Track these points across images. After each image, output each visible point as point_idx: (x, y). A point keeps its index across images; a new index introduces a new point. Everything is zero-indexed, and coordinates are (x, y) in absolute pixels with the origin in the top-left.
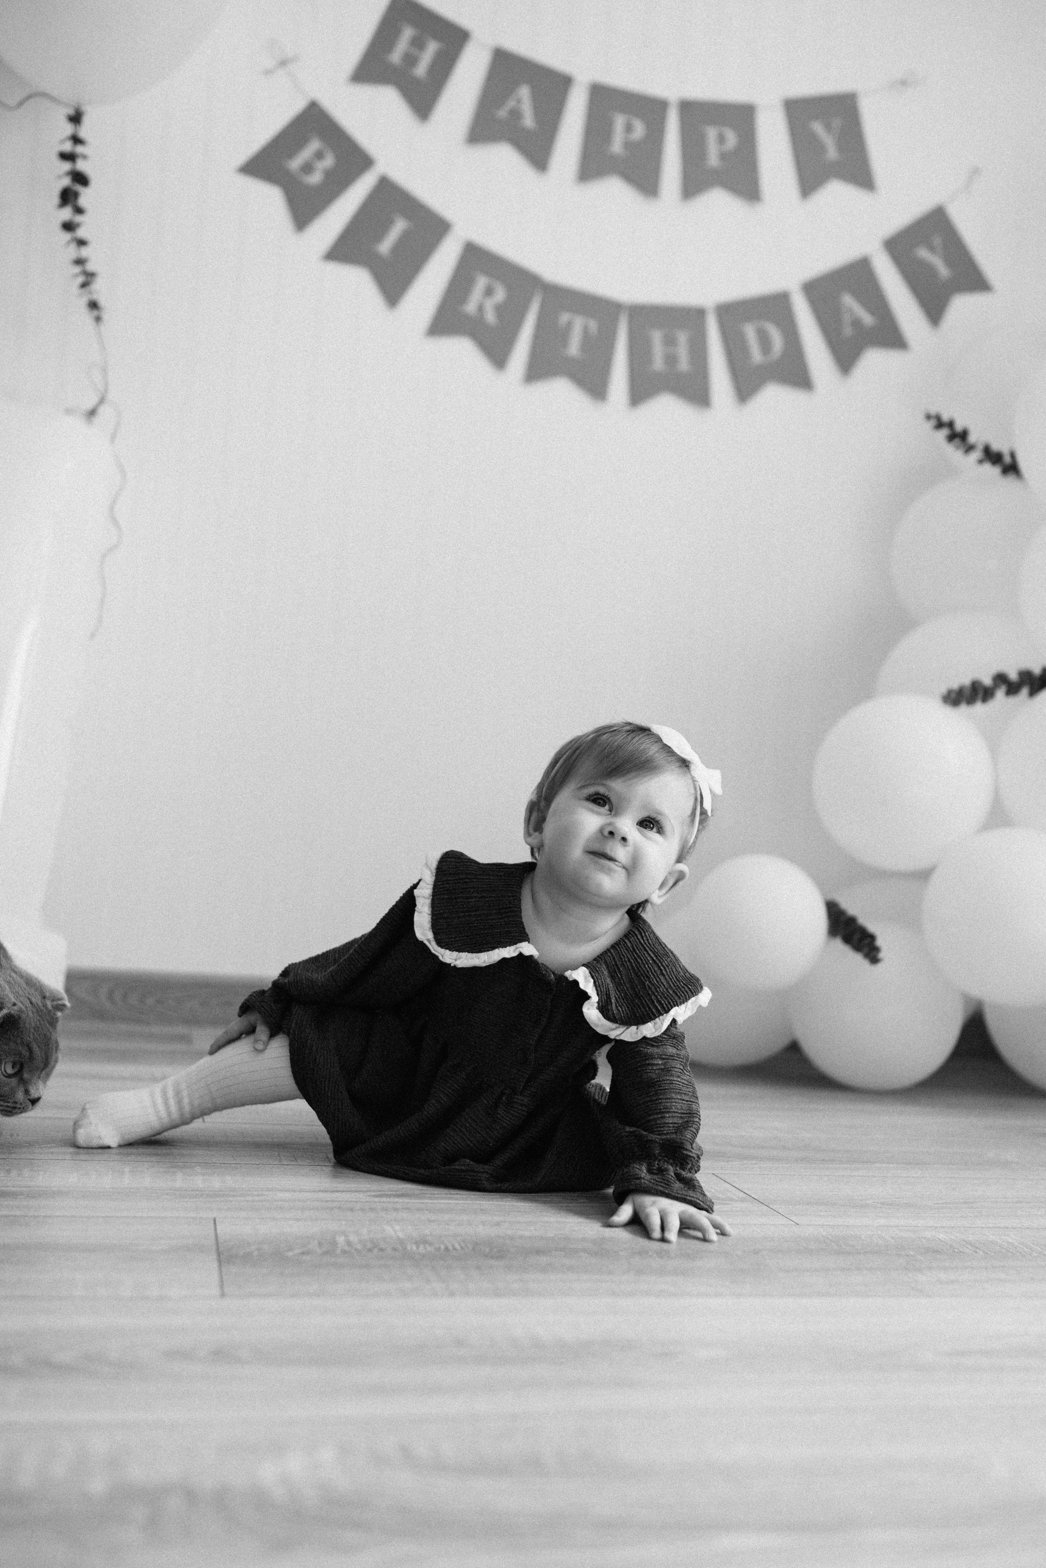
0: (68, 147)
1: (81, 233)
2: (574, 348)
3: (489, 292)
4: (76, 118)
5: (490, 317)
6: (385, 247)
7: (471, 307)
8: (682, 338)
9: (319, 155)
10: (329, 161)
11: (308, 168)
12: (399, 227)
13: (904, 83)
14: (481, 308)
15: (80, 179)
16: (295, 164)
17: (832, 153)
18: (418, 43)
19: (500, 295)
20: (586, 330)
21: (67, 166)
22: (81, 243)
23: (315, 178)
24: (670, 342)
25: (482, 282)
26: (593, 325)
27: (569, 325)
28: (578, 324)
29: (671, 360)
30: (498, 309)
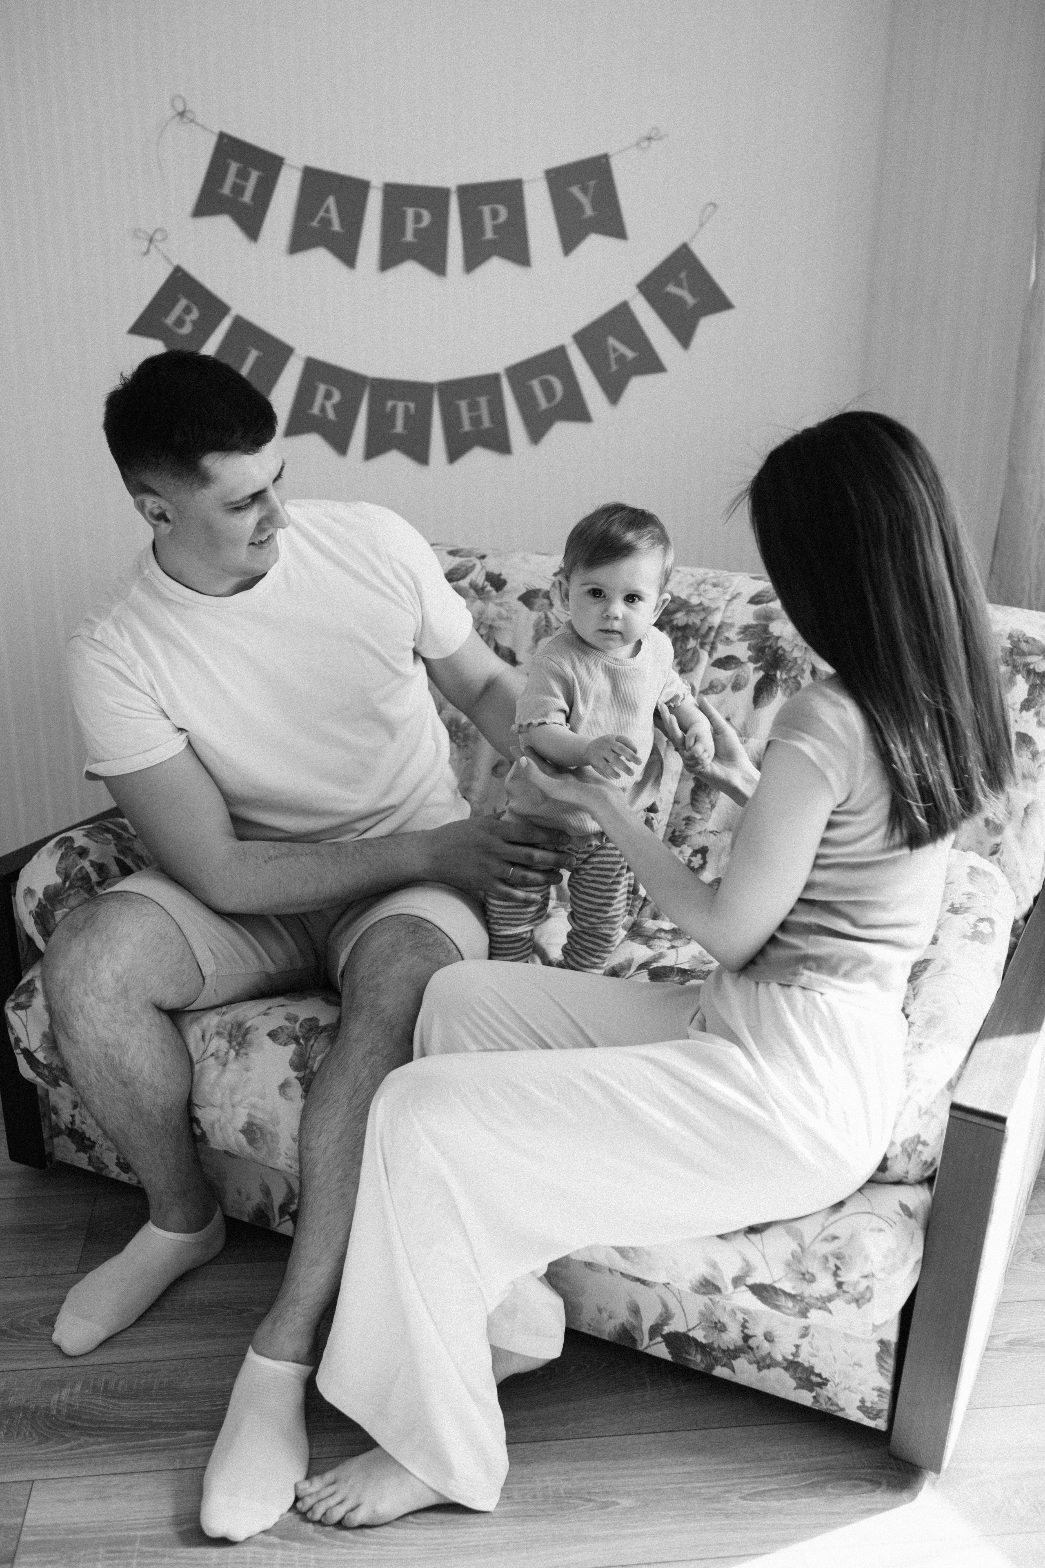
2: (399, 427)
3: (328, 396)
5: (331, 415)
7: (316, 410)
8: (483, 401)
9: (187, 310)
10: (195, 314)
11: (178, 323)
12: (253, 354)
14: (323, 409)
16: (170, 320)
17: (589, 211)
18: (243, 174)
19: (337, 397)
20: (407, 409)
23: (187, 329)
24: (473, 407)
25: (322, 389)
26: (412, 405)
27: (394, 408)
28: (401, 406)
29: (476, 421)
30: (336, 407)
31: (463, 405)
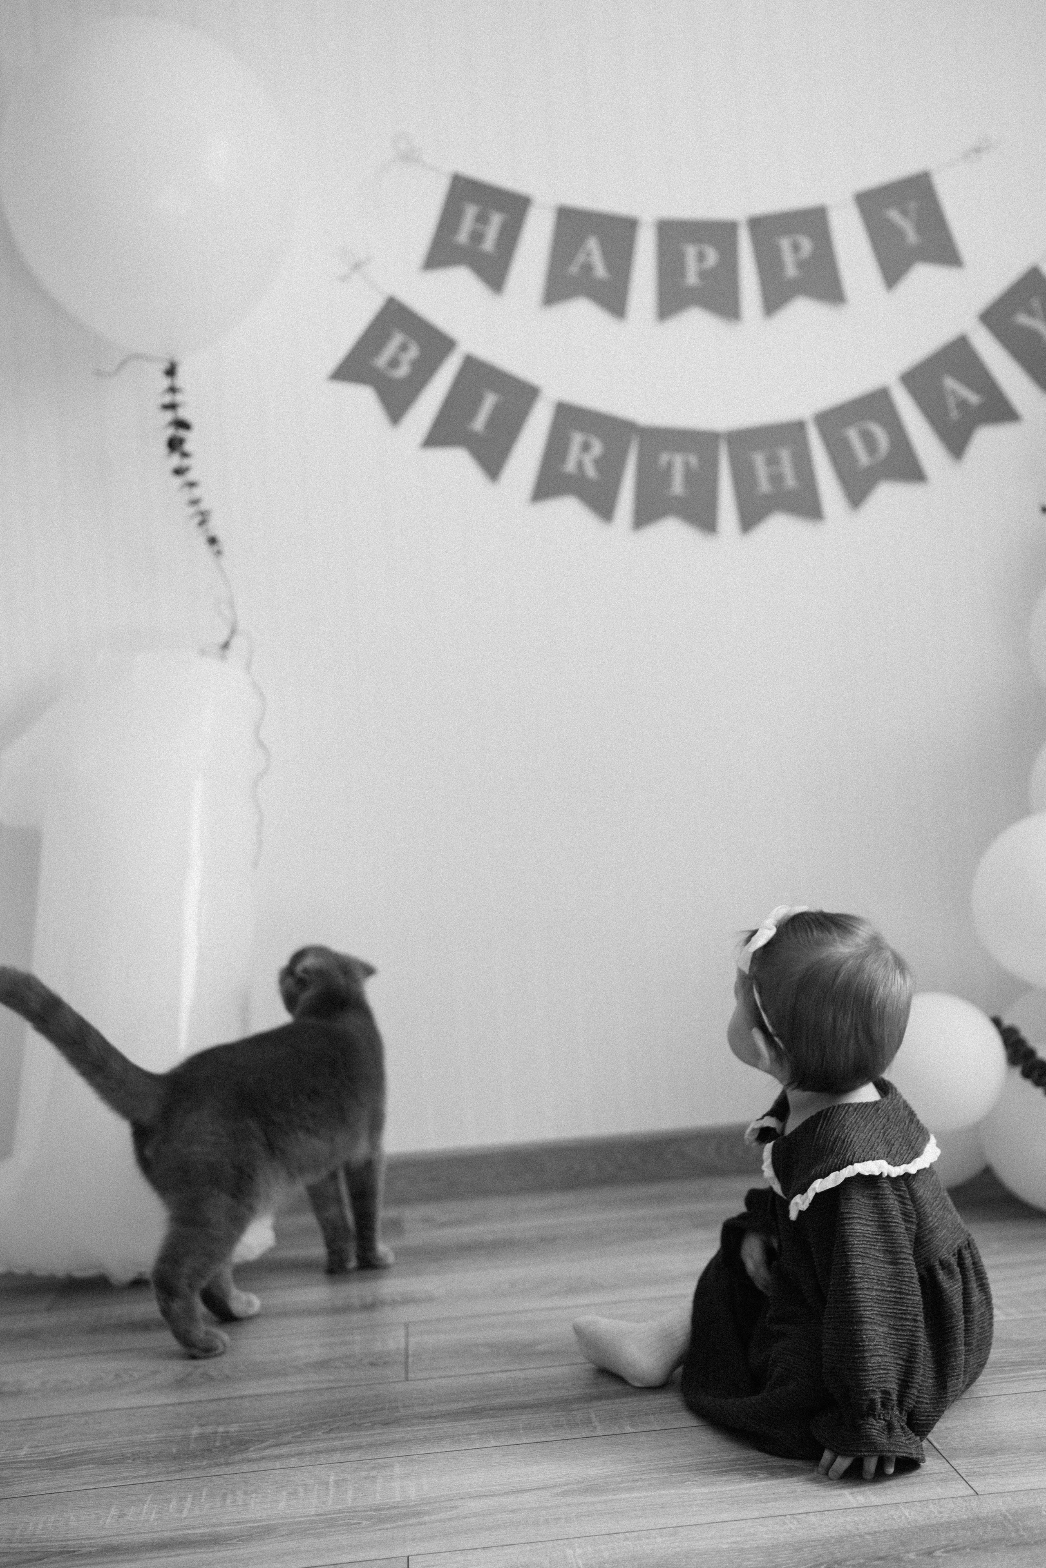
0: (168, 399)
1: (191, 476)
2: (678, 487)
3: (586, 447)
4: (171, 372)
5: (591, 472)
6: (479, 423)
7: (570, 466)
8: (786, 455)
9: (403, 348)
10: (413, 352)
11: (394, 363)
12: (490, 401)
13: (978, 150)
14: (580, 465)
15: (182, 424)
16: (381, 361)
17: (912, 237)
18: (482, 219)
19: (597, 448)
20: (687, 464)
21: (169, 416)
22: (192, 485)
23: (403, 371)
24: (773, 461)
25: (577, 439)
26: (693, 460)
27: (670, 465)
28: (678, 461)
29: (776, 479)
30: (597, 462)
31: (759, 460)
